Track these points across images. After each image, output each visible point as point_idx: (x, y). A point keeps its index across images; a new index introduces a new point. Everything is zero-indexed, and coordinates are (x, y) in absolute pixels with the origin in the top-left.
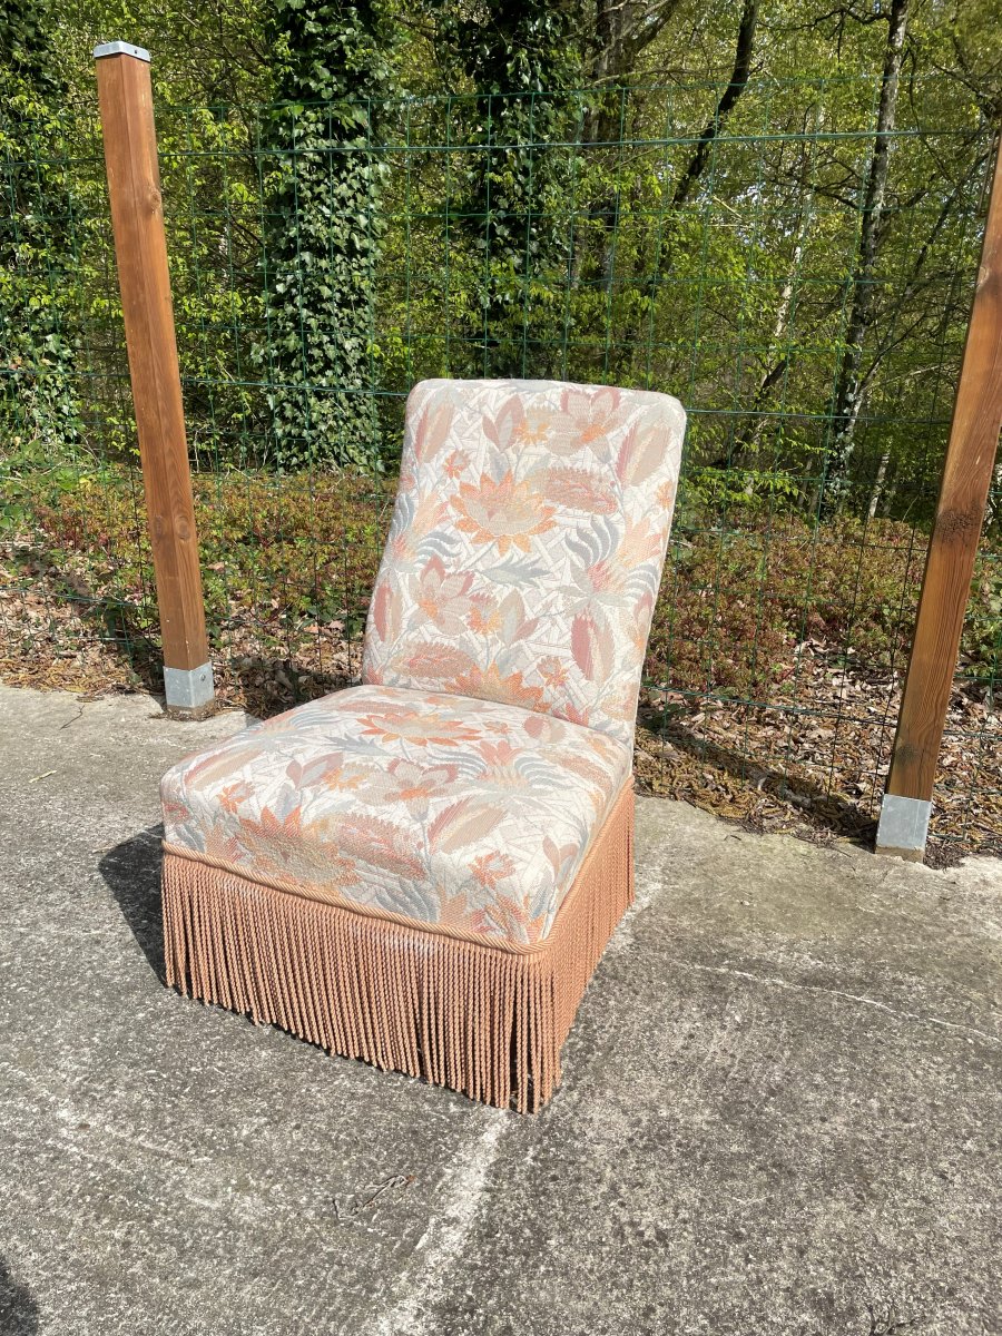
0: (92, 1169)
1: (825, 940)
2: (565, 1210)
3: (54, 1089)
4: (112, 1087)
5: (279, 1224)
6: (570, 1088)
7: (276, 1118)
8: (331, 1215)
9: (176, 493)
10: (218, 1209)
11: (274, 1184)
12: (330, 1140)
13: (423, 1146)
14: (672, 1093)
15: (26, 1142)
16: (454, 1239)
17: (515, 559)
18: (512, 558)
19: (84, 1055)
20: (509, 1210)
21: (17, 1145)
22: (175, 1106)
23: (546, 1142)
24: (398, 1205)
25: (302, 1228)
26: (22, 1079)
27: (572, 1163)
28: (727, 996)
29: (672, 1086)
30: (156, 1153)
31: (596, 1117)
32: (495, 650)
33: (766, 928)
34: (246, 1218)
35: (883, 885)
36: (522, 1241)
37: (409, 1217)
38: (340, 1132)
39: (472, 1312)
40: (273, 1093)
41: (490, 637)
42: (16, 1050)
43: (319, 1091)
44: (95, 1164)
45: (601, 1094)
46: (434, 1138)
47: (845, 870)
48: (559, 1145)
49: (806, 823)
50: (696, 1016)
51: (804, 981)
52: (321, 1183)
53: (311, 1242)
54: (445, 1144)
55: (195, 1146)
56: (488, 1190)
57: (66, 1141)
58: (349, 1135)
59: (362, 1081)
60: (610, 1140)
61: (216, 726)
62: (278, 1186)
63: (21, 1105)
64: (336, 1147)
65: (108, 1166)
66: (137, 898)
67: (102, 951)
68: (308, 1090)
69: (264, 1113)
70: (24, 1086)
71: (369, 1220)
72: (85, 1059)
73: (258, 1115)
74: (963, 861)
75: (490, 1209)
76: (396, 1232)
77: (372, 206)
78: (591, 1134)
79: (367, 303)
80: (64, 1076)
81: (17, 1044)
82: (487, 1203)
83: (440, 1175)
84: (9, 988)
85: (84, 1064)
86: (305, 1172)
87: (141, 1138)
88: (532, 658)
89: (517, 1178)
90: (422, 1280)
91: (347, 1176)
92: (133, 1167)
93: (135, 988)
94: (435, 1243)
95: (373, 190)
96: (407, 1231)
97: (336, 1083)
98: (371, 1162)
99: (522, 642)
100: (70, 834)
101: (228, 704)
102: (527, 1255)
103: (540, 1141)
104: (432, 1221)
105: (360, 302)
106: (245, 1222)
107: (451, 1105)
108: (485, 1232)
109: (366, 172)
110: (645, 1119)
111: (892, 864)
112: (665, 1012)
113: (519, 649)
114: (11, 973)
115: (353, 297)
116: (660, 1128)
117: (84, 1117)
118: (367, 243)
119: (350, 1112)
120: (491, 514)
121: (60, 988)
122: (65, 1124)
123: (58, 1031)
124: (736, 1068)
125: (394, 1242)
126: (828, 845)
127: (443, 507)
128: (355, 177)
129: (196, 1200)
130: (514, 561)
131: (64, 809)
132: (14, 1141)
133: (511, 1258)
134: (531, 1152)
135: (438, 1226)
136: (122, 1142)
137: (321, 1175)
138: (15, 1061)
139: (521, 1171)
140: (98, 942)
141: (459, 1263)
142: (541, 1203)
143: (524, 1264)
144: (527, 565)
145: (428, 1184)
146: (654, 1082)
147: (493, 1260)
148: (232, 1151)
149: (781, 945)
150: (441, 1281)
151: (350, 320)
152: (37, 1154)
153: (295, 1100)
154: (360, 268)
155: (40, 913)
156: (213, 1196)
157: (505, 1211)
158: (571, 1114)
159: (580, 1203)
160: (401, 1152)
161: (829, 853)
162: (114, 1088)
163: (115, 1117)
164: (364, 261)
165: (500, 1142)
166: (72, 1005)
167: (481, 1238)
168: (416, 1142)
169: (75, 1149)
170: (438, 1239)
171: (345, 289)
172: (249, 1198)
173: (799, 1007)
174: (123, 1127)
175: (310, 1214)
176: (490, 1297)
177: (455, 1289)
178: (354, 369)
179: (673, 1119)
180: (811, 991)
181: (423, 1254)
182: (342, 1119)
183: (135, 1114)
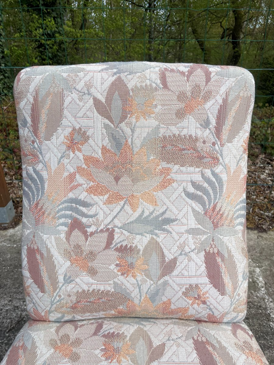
17: (146, 213)
18: (143, 212)
120: (117, 179)
127: (72, 177)
130: (145, 215)
144: (158, 217)
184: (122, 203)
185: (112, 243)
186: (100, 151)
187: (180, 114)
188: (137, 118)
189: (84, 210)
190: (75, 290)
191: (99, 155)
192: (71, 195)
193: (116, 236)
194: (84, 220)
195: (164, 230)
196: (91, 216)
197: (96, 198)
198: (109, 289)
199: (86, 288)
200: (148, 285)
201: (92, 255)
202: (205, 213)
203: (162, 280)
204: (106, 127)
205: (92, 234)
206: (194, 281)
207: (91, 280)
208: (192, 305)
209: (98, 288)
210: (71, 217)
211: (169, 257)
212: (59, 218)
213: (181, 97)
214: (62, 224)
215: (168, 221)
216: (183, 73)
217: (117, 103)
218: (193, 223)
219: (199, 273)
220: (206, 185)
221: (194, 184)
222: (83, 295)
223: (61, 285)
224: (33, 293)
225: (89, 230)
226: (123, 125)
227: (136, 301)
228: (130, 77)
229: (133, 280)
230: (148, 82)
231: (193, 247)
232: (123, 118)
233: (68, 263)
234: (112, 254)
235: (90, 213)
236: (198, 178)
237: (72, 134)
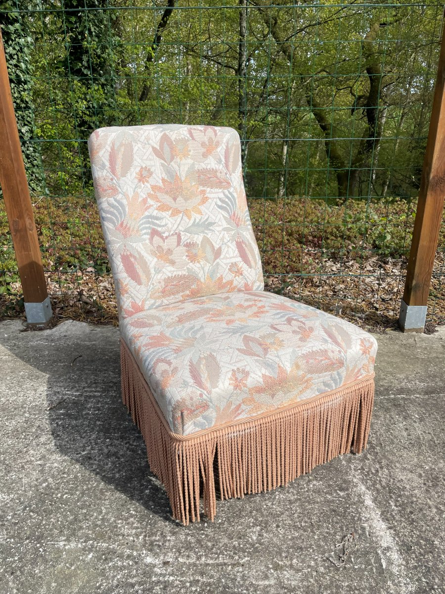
0: (191, 586)
1: (417, 373)
2: (428, 526)
3: (132, 548)
4: (163, 536)
5: (312, 580)
6: (382, 468)
7: (265, 526)
8: (332, 566)
9: (25, 205)
10: (275, 584)
11: (291, 560)
12: (299, 528)
13: (344, 516)
14: (422, 457)
15: (140, 584)
16: (395, 556)
18: (195, 219)
19: (133, 523)
20: (407, 534)
21: (136, 587)
22: (207, 536)
23: (393, 496)
24: (358, 550)
25: (324, 578)
26: (108, 548)
27: (412, 503)
28: (404, 407)
29: (419, 455)
30: (218, 565)
31: (403, 478)
32: (206, 269)
33: (392, 374)
34: (293, 583)
35: (418, 345)
36: (424, 547)
37: (368, 554)
38: (300, 522)
39: (434, 589)
40: (251, 512)
41: (202, 263)
42: (90, 532)
43: (272, 504)
44: (190, 582)
45: (396, 466)
46: (345, 511)
47: (399, 342)
48: (400, 496)
49: (368, 325)
50: (400, 419)
51: (426, 393)
52: (313, 551)
53: (334, 584)
54: (352, 512)
55: (235, 553)
56: (390, 528)
57: (164, 575)
58: (306, 522)
59: (288, 492)
60: (417, 487)
61: (62, 330)
62: (295, 561)
63: (120, 563)
64: (305, 531)
65: (198, 581)
66: (93, 429)
67: (96, 462)
68: (267, 506)
69: (255, 525)
70: (114, 552)
71: (352, 562)
72: (135, 525)
73: (253, 526)
74: (436, 329)
75: (399, 537)
76: (368, 563)
77: (27, 58)
78: (408, 487)
79: (30, 108)
80: (132, 538)
81: (88, 528)
82: (395, 535)
83: (363, 529)
84: (57, 498)
85: (137, 528)
86: (301, 548)
87: (203, 559)
88: (225, 267)
89: (397, 517)
90: (399, 582)
91: (322, 543)
92: (212, 577)
93: (132, 478)
94: (390, 562)
95: (26, 50)
96: (373, 561)
97: (277, 497)
98: (327, 533)
99: (218, 260)
100: (24, 402)
101: (61, 318)
102: (431, 552)
103: (391, 497)
104: (379, 552)
105: (27, 108)
106: (295, 586)
107: (338, 491)
108: (406, 548)
109: (22, 41)
110: (422, 472)
111: (414, 336)
112: (387, 421)
113: (218, 264)
114: (52, 488)
115: (23, 105)
116: (431, 474)
117: (162, 558)
118: (27, 77)
119: (296, 510)
120: (175, 199)
121: (88, 489)
122: (155, 566)
123: (107, 513)
124: (435, 439)
125: (372, 569)
126: (384, 332)
127: (145, 201)
128: (16, 44)
129: (260, 583)
130: (197, 221)
131: (10, 389)
132: (133, 586)
133: (426, 556)
134: (392, 504)
135: (383, 553)
136: (195, 565)
137: (310, 548)
138: (94, 539)
139: (396, 514)
140: (90, 458)
141: (408, 568)
142: (416, 526)
143: (434, 557)
144: (204, 222)
145: (362, 535)
146: (411, 455)
147: (420, 560)
148: (256, 550)
149: (404, 379)
150: (408, 579)
151: (23, 117)
152: (152, 588)
153: (265, 513)
154: (24, 90)
155: (42, 450)
156: (266, 577)
157: (405, 535)
158: (392, 480)
159: (431, 520)
160: (337, 523)
161: (388, 336)
162: (165, 536)
163: (180, 553)
164: (26, 86)
165: (375, 503)
166: (103, 497)
167: (407, 552)
168: (338, 515)
169: (171, 578)
170: (389, 559)
171: (18, 101)
172: (285, 572)
173: (435, 405)
174: (188, 556)
175: (322, 569)
176: (433, 578)
177: (417, 580)
178: (28, 142)
179: (431, 469)
180: (433, 397)
181: (389, 570)
182: (296, 515)
183: (188, 547)
184: (181, 215)
185: (180, 242)
186: (161, 182)
187: (205, 155)
188: (181, 159)
189: (157, 222)
190: (163, 278)
191: (161, 184)
192: (147, 213)
193: (182, 237)
194: (159, 229)
195: (210, 230)
196: (163, 226)
197: (164, 214)
198: (185, 273)
199: (170, 275)
200: (208, 267)
201: (170, 251)
202: (230, 217)
203: (215, 263)
204: (162, 165)
205: (167, 237)
206: (233, 260)
207: (173, 269)
208: (235, 277)
209: (178, 273)
210: (149, 228)
211: (217, 247)
212: (141, 230)
213: (203, 144)
214: (145, 234)
215: (212, 224)
216: (201, 131)
217: (167, 149)
218: (225, 225)
219: (235, 255)
220: (227, 200)
221: (220, 199)
222: (168, 280)
223: (153, 275)
224: (132, 289)
225: (165, 235)
226: (172, 163)
227: (202, 280)
228: (171, 133)
229: (198, 265)
230: (183, 136)
231: (229, 239)
232: (172, 159)
233: (156, 259)
234: (182, 249)
235: (162, 224)
236: (222, 196)
237: (141, 171)
